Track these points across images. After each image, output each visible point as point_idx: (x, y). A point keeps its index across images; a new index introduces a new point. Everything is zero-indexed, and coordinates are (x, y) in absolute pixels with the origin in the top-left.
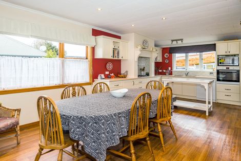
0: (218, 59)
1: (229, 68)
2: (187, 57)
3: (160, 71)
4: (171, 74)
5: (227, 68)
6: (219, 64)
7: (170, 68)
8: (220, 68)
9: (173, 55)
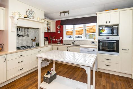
0: (99, 29)
1: (109, 38)
2: (74, 28)
3: (54, 40)
4: (62, 42)
5: (107, 38)
6: (100, 34)
7: (61, 38)
8: (101, 38)
9: (64, 26)
